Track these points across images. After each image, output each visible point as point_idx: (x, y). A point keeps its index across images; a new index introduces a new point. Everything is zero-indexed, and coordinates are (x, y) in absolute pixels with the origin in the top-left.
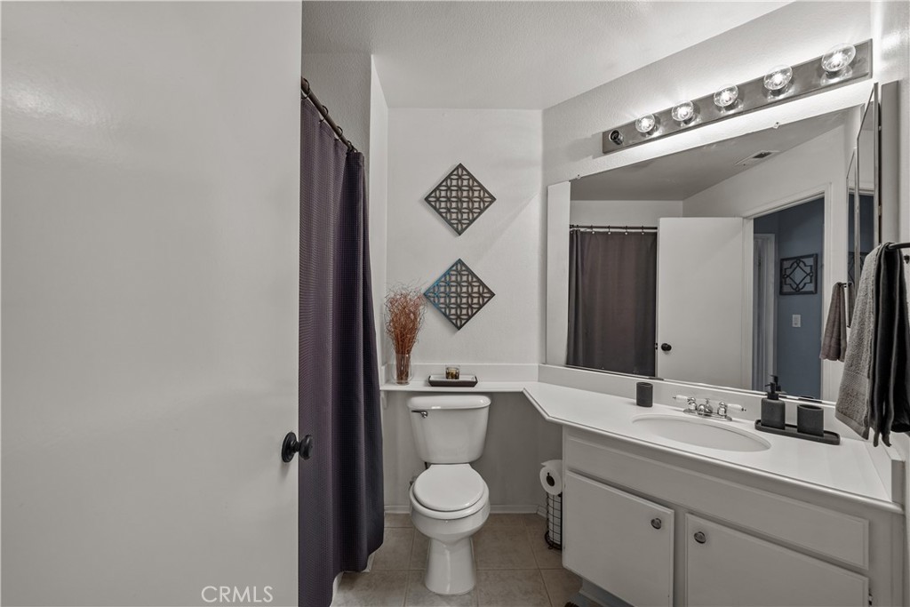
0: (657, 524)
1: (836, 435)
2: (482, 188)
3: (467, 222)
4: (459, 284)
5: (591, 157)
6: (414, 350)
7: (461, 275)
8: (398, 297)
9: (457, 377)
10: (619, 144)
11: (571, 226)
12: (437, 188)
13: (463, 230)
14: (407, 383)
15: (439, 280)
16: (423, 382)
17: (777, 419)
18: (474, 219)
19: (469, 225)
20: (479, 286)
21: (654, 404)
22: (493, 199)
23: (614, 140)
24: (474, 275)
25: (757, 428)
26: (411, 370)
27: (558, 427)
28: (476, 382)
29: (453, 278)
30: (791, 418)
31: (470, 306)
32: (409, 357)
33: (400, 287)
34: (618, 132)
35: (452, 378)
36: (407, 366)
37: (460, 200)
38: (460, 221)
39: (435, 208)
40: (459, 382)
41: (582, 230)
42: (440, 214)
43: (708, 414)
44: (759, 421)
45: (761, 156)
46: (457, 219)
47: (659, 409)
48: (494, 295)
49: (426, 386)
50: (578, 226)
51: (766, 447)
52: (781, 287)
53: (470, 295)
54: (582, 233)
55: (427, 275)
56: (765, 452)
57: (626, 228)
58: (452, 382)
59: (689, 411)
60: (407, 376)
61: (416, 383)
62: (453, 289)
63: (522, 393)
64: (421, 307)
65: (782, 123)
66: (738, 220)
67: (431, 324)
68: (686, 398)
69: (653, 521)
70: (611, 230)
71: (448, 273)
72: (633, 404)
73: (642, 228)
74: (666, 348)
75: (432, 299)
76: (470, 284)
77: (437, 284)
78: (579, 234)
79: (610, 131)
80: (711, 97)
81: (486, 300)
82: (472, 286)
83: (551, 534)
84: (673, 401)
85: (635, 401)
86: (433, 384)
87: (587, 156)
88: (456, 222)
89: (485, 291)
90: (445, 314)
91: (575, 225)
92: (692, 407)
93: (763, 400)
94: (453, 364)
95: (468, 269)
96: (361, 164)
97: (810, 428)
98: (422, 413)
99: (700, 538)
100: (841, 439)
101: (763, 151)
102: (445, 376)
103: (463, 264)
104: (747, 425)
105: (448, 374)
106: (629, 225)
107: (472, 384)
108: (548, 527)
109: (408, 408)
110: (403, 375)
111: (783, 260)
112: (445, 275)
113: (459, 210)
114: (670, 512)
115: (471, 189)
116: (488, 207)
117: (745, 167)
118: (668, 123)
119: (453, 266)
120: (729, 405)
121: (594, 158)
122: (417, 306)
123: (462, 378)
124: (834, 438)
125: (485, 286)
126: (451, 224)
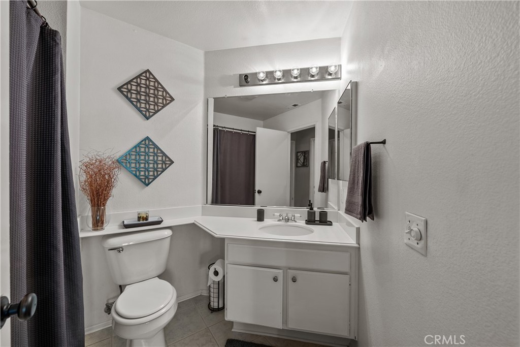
0: (275, 279)
1: (330, 222)
2: (165, 90)
3: (153, 111)
4: (147, 154)
5: (233, 86)
6: (109, 203)
7: (149, 148)
8: (94, 161)
9: (146, 219)
10: (247, 83)
11: (214, 126)
12: (129, 82)
13: (150, 117)
14: (103, 229)
15: (131, 150)
16: (117, 227)
17: (313, 219)
18: (159, 111)
19: (155, 113)
20: (162, 156)
21: (265, 219)
22: (173, 99)
23: (246, 80)
24: (158, 149)
25: (306, 224)
26: (106, 219)
27: (222, 240)
28: (162, 221)
29: (143, 150)
30: (317, 218)
31: (155, 170)
32: (105, 209)
33: (95, 153)
34: (247, 76)
35: (143, 220)
36: (102, 216)
37: (147, 95)
38: (148, 110)
39: (127, 97)
40: (149, 223)
41: (220, 128)
42: (132, 102)
43: (287, 220)
44: (306, 220)
45: (295, 105)
46: (146, 108)
47: (268, 221)
48: (173, 162)
49: (120, 229)
50: (217, 126)
51: (312, 232)
52: (297, 164)
53: (155, 162)
54: (220, 130)
55: (121, 146)
56: (312, 234)
57: (241, 130)
58: (143, 222)
59: (280, 220)
60: (103, 223)
61: (110, 227)
62: (142, 158)
63: (194, 223)
64: (116, 170)
65: (314, 90)
66: (285, 133)
67: (123, 182)
68: (279, 214)
69: (274, 279)
70: (234, 131)
71: (138, 146)
72: (255, 221)
73: (249, 131)
74: (259, 192)
75: (124, 164)
76: (155, 155)
77: (129, 153)
78: (218, 130)
79: (244, 74)
80: (290, 70)
81: (167, 165)
82: (157, 156)
83: (212, 304)
84: (273, 217)
85: (256, 219)
86: (127, 226)
87: (231, 85)
88: (144, 110)
89: (167, 159)
90: (136, 175)
91: (216, 125)
92: (281, 219)
93: (308, 211)
94: (143, 211)
95: (154, 144)
96: (58, 41)
97: (324, 220)
98: (119, 249)
99: (294, 280)
100: (333, 223)
101: (296, 104)
102: (137, 219)
103: (150, 140)
104: (302, 223)
105: (139, 218)
106: (243, 129)
107: (159, 222)
108: (210, 300)
109: (104, 247)
110: (98, 223)
111: (298, 152)
112: (135, 147)
113: (147, 102)
114: (281, 271)
115: (156, 89)
116: (168, 104)
117: (289, 109)
118: (271, 77)
119: (142, 141)
120: (296, 215)
121: (234, 87)
122: (111, 169)
123: (150, 220)
124: (330, 223)
125: (167, 156)
126: (141, 111)
